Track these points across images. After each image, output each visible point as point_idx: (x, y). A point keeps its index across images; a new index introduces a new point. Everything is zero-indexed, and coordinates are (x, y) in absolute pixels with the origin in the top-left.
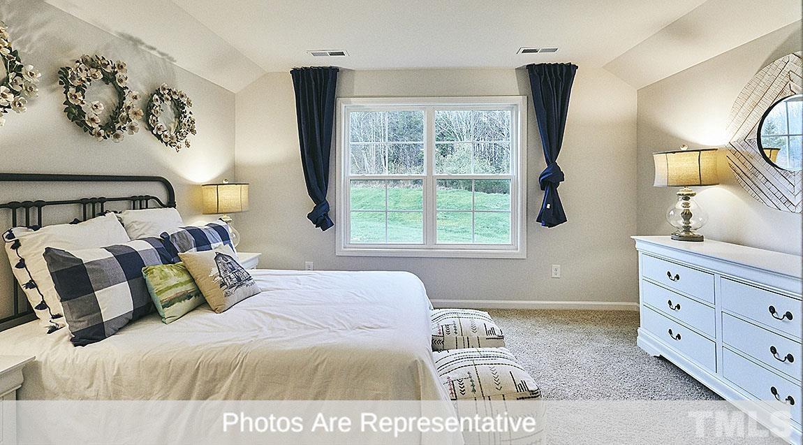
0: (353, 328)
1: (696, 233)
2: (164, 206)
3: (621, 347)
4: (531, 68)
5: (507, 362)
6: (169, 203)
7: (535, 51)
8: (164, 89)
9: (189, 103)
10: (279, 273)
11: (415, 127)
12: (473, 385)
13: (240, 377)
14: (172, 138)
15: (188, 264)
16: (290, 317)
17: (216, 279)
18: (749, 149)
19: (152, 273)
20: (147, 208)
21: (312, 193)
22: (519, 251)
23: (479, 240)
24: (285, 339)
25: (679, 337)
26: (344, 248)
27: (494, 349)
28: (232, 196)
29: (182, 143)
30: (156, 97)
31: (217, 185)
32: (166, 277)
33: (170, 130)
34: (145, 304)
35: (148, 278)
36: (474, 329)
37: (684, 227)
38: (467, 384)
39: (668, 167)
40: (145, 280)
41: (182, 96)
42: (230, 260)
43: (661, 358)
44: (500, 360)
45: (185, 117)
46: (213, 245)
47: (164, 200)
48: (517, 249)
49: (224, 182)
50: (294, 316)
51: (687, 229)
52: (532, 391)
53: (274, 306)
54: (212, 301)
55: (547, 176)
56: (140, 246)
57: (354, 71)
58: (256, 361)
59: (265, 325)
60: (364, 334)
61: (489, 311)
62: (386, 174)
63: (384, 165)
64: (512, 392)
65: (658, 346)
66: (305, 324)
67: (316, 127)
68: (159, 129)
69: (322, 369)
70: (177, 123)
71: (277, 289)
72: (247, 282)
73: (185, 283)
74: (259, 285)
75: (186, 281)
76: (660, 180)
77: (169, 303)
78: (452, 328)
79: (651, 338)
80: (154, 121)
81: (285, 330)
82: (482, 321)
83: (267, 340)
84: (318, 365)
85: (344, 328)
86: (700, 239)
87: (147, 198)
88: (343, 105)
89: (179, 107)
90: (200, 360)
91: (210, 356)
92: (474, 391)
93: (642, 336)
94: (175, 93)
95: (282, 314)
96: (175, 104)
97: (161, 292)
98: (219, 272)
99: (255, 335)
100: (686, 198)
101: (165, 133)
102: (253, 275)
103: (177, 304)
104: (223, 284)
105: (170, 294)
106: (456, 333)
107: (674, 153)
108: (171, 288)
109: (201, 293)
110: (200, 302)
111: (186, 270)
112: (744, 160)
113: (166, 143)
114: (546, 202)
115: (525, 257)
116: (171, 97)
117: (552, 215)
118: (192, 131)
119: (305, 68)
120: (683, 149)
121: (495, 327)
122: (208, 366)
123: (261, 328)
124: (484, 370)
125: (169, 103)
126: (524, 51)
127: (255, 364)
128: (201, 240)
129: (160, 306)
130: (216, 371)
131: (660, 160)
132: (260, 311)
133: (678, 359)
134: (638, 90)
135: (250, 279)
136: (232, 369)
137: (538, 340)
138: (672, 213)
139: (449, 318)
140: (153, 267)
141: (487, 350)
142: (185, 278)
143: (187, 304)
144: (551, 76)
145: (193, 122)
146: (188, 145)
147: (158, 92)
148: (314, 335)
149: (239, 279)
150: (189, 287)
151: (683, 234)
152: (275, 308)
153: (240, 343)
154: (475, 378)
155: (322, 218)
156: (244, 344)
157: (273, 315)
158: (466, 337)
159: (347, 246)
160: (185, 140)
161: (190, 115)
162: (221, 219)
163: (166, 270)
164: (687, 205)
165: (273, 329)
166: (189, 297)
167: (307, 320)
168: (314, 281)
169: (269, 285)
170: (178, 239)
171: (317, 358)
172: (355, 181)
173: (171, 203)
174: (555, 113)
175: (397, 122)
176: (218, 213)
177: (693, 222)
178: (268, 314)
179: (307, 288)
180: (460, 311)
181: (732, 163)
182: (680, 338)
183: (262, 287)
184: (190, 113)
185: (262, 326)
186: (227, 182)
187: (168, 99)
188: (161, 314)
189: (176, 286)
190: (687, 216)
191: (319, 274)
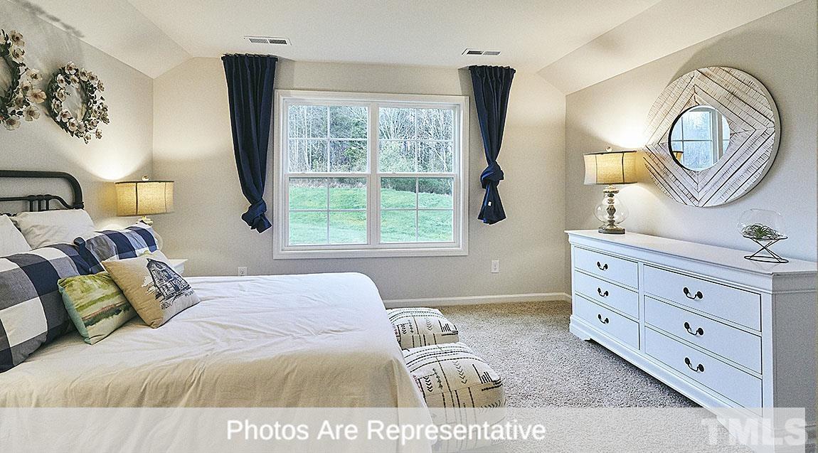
0: (318, 333)
1: (619, 227)
2: (69, 207)
3: (556, 334)
4: (473, 69)
5: (469, 355)
6: (74, 204)
7: (479, 53)
8: (71, 69)
9: (100, 86)
10: (218, 280)
11: (341, 124)
12: (439, 381)
13: (198, 395)
14: (79, 127)
15: (115, 274)
16: (245, 327)
17: (150, 289)
18: (662, 152)
19: (71, 285)
20: (48, 209)
21: (246, 191)
22: (461, 249)
23: (406, 239)
24: (245, 350)
25: (607, 320)
26: (282, 250)
27: (453, 344)
28: (152, 195)
29: (92, 133)
30: (60, 77)
31: (137, 182)
32: (88, 290)
33: (76, 118)
34: (60, 323)
35: (66, 292)
36: (430, 327)
37: (609, 221)
38: (433, 380)
39: (597, 167)
40: (61, 295)
41: (93, 78)
42: (164, 268)
43: (591, 341)
44: (461, 355)
45: (95, 102)
46: (138, 252)
47: (68, 201)
48: (459, 247)
49: (144, 180)
50: (249, 325)
51: (612, 223)
52: (495, 381)
53: (221, 316)
54: (145, 313)
55: (488, 174)
56: (52, 255)
57: (294, 61)
58: (216, 376)
59: (218, 338)
60: (332, 338)
61: (441, 309)
62: (309, 172)
63: (307, 162)
64: (477, 384)
65: (590, 331)
66: (264, 333)
67: (252, 120)
68: (64, 116)
69: (293, 378)
70: (85, 110)
71: (220, 297)
72: (186, 292)
73: (113, 295)
74: (198, 294)
75: (112, 294)
76: (590, 178)
77: (94, 320)
78: (407, 327)
79: (583, 324)
80: (58, 105)
81: (242, 340)
82: (437, 318)
83: (226, 353)
84: (288, 374)
85: (308, 333)
86: (622, 232)
87: (48, 198)
88: (282, 98)
89: (87, 91)
90: (146, 383)
91: (158, 375)
92: (441, 386)
93: (574, 322)
94: (84, 74)
95: (236, 324)
96: (82, 87)
97: (82, 307)
98: (154, 281)
99: (209, 348)
100: (611, 195)
101: (72, 121)
102: (192, 283)
103: (103, 320)
104: (159, 295)
105: (95, 309)
106: (412, 332)
107: (602, 154)
108: (95, 302)
109: (131, 305)
110: (131, 316)
111: (112, 281)
112: (657, 162)
113: (72, 133)
114: (486, 199)
115: (467, 254)
116: (79, 78)
117: (492, 213)
118: (105, 119)
119: (239, 55)
120: (609, 151)
121: (450, 323)
122: (156, 388)
123: (214, 340)
124: (448, 366)
125: (77, 85)
126: (469, 53)
127: (215, 379)
128: (123, 246)
129: (81, 324)
130: (167, 392)
131: (590, 160)
132: (207, 323)
133: (608, 342)
134: (567, 96)
135: (188, 287)
136: (187, 387)
137: (482, 333)
138: (599, 208)
139: (405, 317)
140: (71, 278)
141: (446, 346)
142: (111, 290)
143: (115, 320)
144: (491, 78)
145: (105, 109)
146: (99, 135)
147: (62, 71)
148: (276, 343)
149: (177, 288)
150: (117, 301)
151: (608, 227)
152: (224, 318)
153: (193, 358)
154: (440, 374)
155: (258, 218)
156: (199, 360)
157: (225, 325)
158: (422, 336)
159: (286, 248)
160: (94, 131)
161: (102, 101)
162: (142, 221)
163: (88, 281)
164: (611, 201)
165: (228, 341)
166: (118, 312)
167: (265, 328)
168: (259, 286)
169: (208, 294)
170: (95, 245)
171: (286, 368)
172: (293, 178)
173: (78, 204)
174: (496, 115)
175: (322, 118)
176: (137, 215)
177: (616, 217)
178: (218, 324)
179: (253, 295)
180: (413, 309)
181: (647, 164)
182: (608, 322)
183: (202, 296)
184: (102, 98)
185: (214, 338)
186: (147, 180)
187: (75, 81)
188: (83, 333)
189: (101, 299)
190: (612, 211)
191: (263, 278)
